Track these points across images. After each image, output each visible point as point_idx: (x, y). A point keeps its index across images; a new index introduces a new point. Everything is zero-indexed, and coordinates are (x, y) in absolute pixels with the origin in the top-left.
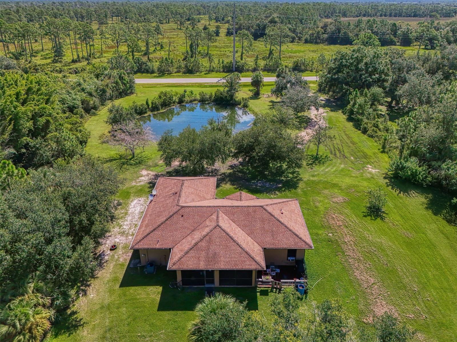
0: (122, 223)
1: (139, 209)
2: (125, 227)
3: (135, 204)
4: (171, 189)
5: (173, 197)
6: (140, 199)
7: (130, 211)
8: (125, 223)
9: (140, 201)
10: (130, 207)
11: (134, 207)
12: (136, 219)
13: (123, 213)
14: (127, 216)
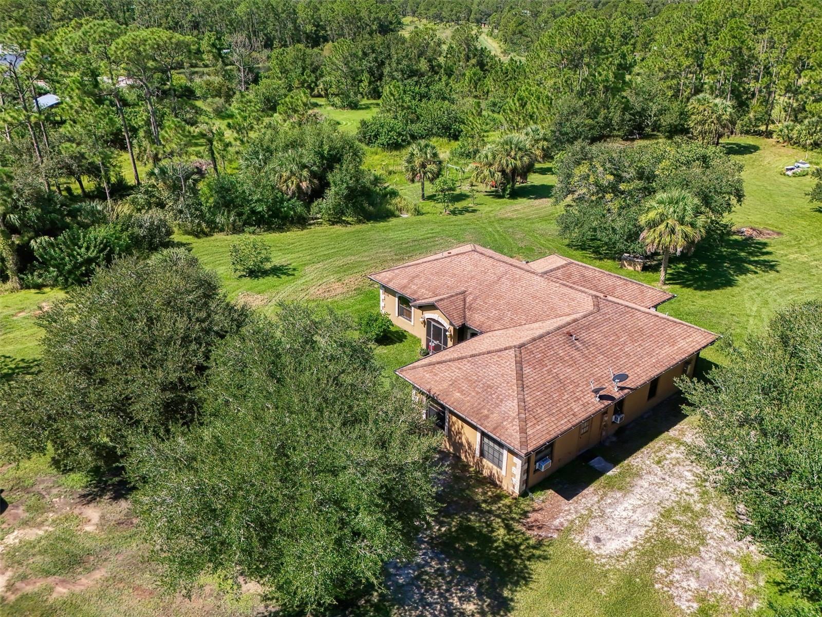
0: (692, 491)
1: (620, 508)
2: (689, 476)
3: (618, 535)
4: (561, 358)
5: (583, 335)
6: (592, 546)
7: (651, 516)
8: (684, 486)
9: (597, 539)
10: (644, 529)
11: (632, 523)
12: (651, 478)
13: (677, 523)
14: (668, 504)
